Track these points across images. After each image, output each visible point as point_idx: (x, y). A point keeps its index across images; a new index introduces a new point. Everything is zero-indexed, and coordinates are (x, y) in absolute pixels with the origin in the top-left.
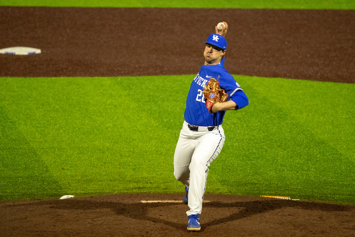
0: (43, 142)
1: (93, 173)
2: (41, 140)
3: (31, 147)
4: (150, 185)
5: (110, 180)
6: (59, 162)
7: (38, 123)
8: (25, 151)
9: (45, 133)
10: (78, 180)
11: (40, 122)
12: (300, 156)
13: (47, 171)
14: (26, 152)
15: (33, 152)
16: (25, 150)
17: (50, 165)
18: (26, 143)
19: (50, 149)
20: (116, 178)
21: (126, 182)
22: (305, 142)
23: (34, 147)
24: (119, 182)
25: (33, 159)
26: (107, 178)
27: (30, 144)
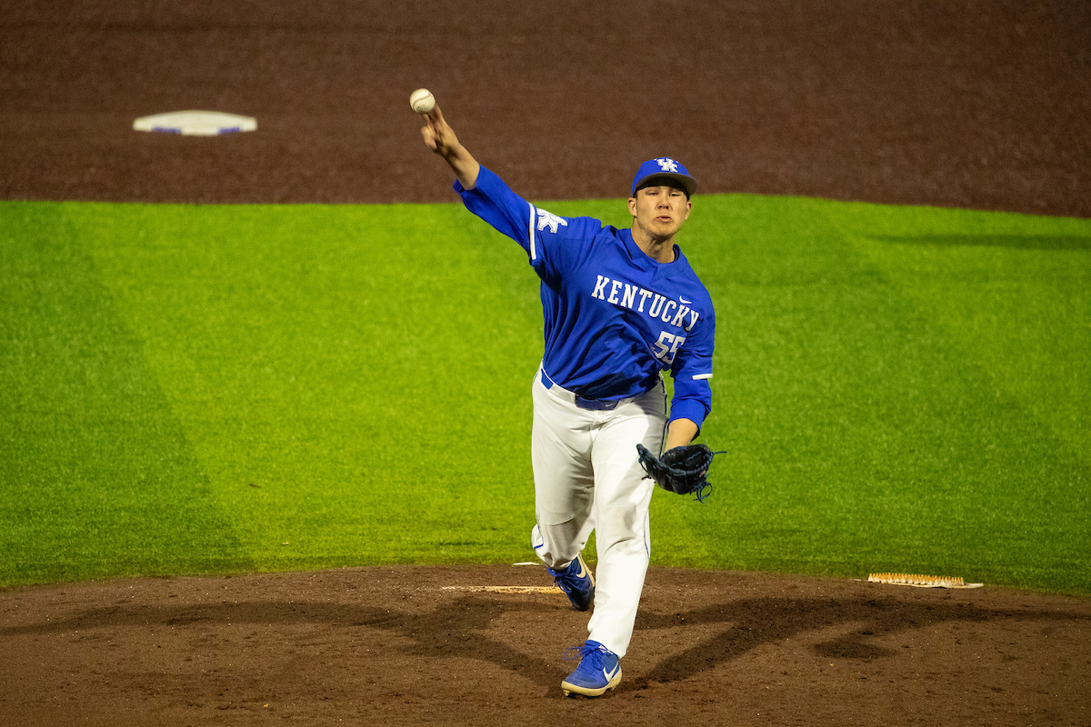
0: (209, 404)
1: (333, 498)
2: (205, 398)
3: (173, 417)
4: (489, 535)
5: (378, 520)
6: (244, 464)
7: (207, 347)
8: (154, 430)
9: (220, 375)
10: (289, 519)
11: (212, 343)
12: (939, 446)
13: (204, 492)
14: (156, 433)
15: (176, 435)
16: (155, 426)
17: (215, 475)
18: (160, 406)
19: (226, 423)
20: (398, 515)
21: (424, 526)
22: (961, 402)
23: (182, 418)
24: (404, 527)
25: (170, 456)
26: (373, 513)
27: (172, 408)
